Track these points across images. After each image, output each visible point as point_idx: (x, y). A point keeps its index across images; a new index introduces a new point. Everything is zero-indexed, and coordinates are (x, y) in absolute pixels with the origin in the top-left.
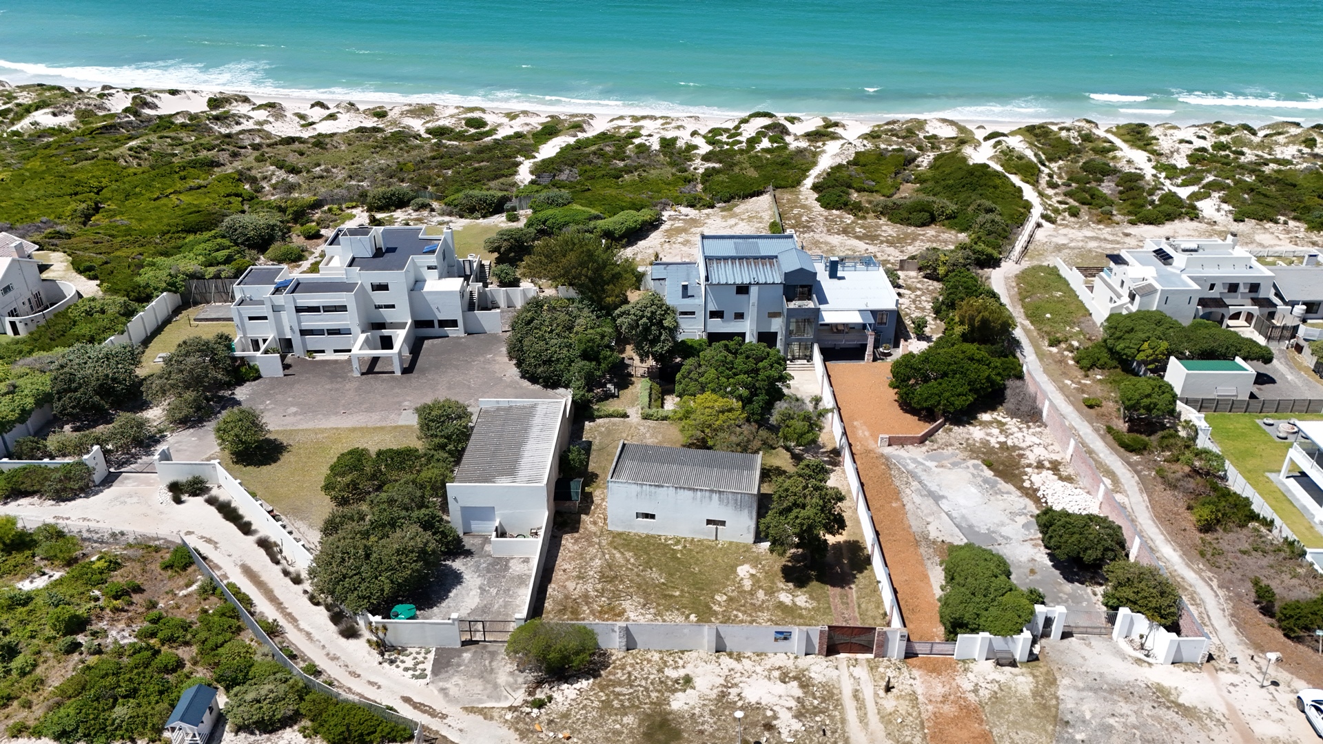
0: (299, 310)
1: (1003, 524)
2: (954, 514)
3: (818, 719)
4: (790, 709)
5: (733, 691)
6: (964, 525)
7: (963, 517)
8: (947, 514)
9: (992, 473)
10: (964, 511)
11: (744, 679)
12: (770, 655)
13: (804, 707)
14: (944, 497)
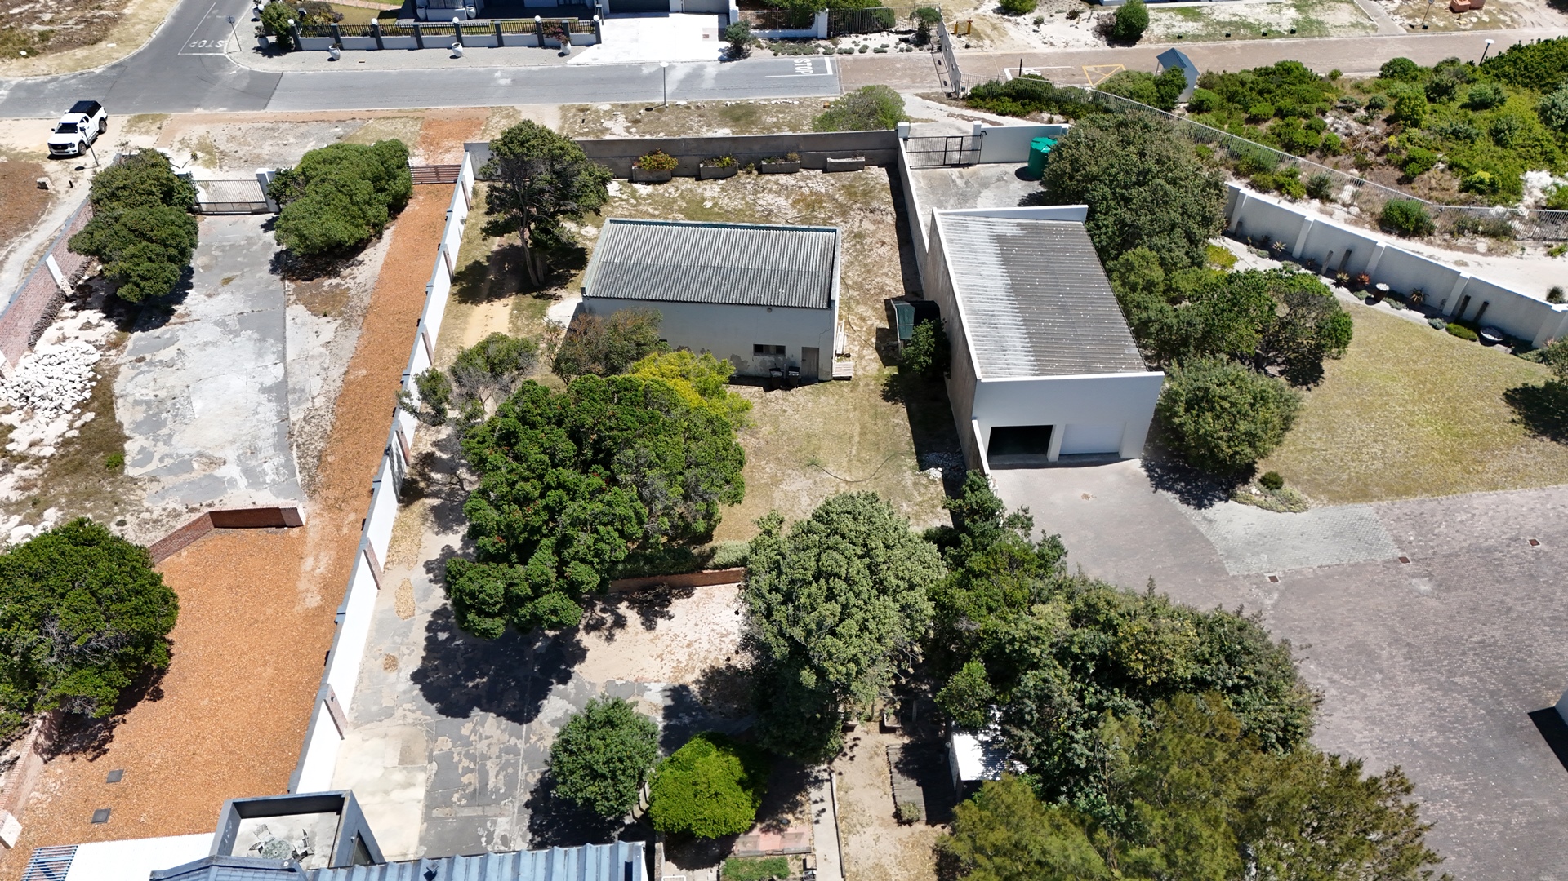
1: (205, 345)
6: (270, 342)
8: (283, 357)
9: (127, 444)
14: (265, 390)
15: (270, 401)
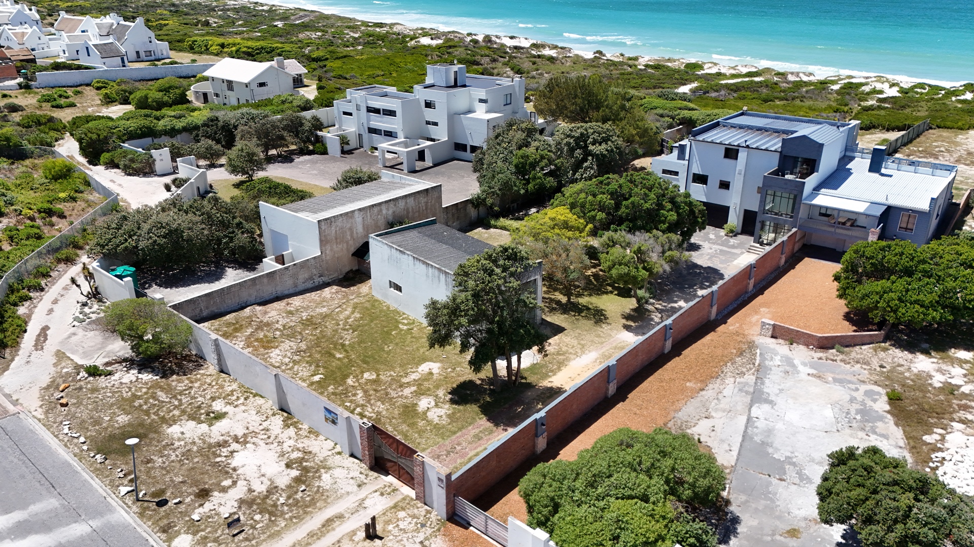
0: (370, 110)
2: (761, 424)
3: (258, 517)
4: (250, 491)
5: (235, 446)
6: (758, 438)
7: (769, 432)
8: (749, 419)
9: (887, 408)
10: (780, 426)
11: (262, 443)
12: (321, 437)
13: (267, 497)
14: (771, 403)
15: (768, 394)
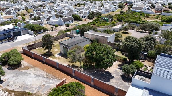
1: (16, 79)
2: (30, 75)
6: (26, 74)
9: (26, 92)
14: (36, 77)
15: (39, 77)
